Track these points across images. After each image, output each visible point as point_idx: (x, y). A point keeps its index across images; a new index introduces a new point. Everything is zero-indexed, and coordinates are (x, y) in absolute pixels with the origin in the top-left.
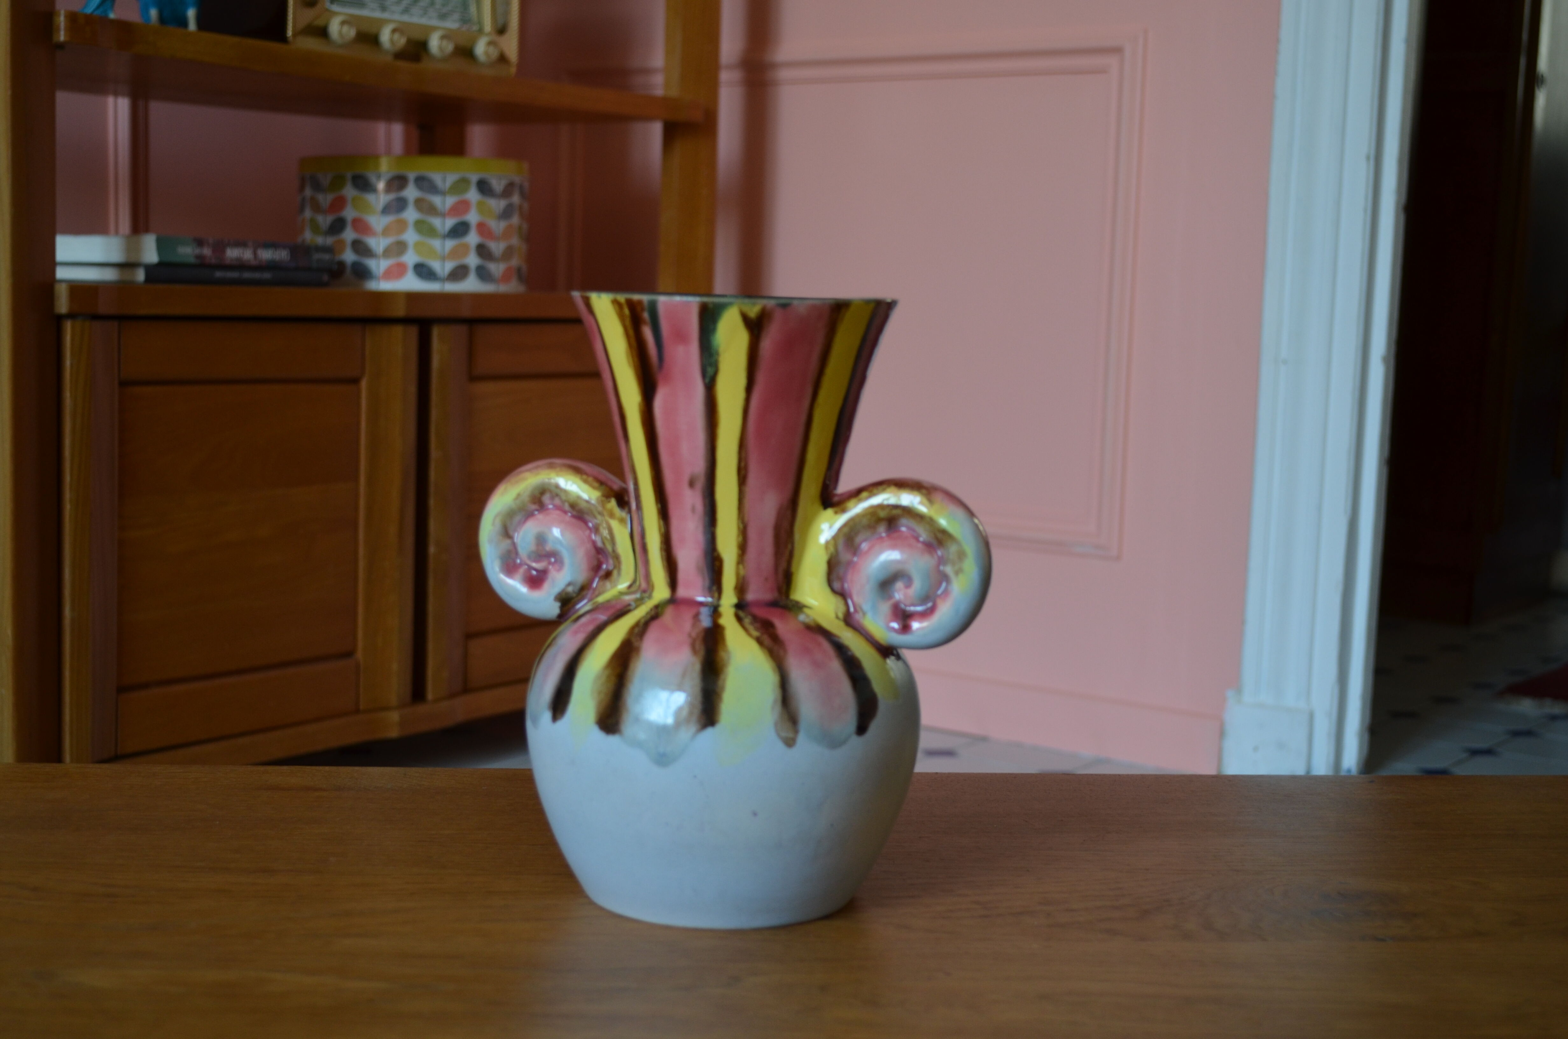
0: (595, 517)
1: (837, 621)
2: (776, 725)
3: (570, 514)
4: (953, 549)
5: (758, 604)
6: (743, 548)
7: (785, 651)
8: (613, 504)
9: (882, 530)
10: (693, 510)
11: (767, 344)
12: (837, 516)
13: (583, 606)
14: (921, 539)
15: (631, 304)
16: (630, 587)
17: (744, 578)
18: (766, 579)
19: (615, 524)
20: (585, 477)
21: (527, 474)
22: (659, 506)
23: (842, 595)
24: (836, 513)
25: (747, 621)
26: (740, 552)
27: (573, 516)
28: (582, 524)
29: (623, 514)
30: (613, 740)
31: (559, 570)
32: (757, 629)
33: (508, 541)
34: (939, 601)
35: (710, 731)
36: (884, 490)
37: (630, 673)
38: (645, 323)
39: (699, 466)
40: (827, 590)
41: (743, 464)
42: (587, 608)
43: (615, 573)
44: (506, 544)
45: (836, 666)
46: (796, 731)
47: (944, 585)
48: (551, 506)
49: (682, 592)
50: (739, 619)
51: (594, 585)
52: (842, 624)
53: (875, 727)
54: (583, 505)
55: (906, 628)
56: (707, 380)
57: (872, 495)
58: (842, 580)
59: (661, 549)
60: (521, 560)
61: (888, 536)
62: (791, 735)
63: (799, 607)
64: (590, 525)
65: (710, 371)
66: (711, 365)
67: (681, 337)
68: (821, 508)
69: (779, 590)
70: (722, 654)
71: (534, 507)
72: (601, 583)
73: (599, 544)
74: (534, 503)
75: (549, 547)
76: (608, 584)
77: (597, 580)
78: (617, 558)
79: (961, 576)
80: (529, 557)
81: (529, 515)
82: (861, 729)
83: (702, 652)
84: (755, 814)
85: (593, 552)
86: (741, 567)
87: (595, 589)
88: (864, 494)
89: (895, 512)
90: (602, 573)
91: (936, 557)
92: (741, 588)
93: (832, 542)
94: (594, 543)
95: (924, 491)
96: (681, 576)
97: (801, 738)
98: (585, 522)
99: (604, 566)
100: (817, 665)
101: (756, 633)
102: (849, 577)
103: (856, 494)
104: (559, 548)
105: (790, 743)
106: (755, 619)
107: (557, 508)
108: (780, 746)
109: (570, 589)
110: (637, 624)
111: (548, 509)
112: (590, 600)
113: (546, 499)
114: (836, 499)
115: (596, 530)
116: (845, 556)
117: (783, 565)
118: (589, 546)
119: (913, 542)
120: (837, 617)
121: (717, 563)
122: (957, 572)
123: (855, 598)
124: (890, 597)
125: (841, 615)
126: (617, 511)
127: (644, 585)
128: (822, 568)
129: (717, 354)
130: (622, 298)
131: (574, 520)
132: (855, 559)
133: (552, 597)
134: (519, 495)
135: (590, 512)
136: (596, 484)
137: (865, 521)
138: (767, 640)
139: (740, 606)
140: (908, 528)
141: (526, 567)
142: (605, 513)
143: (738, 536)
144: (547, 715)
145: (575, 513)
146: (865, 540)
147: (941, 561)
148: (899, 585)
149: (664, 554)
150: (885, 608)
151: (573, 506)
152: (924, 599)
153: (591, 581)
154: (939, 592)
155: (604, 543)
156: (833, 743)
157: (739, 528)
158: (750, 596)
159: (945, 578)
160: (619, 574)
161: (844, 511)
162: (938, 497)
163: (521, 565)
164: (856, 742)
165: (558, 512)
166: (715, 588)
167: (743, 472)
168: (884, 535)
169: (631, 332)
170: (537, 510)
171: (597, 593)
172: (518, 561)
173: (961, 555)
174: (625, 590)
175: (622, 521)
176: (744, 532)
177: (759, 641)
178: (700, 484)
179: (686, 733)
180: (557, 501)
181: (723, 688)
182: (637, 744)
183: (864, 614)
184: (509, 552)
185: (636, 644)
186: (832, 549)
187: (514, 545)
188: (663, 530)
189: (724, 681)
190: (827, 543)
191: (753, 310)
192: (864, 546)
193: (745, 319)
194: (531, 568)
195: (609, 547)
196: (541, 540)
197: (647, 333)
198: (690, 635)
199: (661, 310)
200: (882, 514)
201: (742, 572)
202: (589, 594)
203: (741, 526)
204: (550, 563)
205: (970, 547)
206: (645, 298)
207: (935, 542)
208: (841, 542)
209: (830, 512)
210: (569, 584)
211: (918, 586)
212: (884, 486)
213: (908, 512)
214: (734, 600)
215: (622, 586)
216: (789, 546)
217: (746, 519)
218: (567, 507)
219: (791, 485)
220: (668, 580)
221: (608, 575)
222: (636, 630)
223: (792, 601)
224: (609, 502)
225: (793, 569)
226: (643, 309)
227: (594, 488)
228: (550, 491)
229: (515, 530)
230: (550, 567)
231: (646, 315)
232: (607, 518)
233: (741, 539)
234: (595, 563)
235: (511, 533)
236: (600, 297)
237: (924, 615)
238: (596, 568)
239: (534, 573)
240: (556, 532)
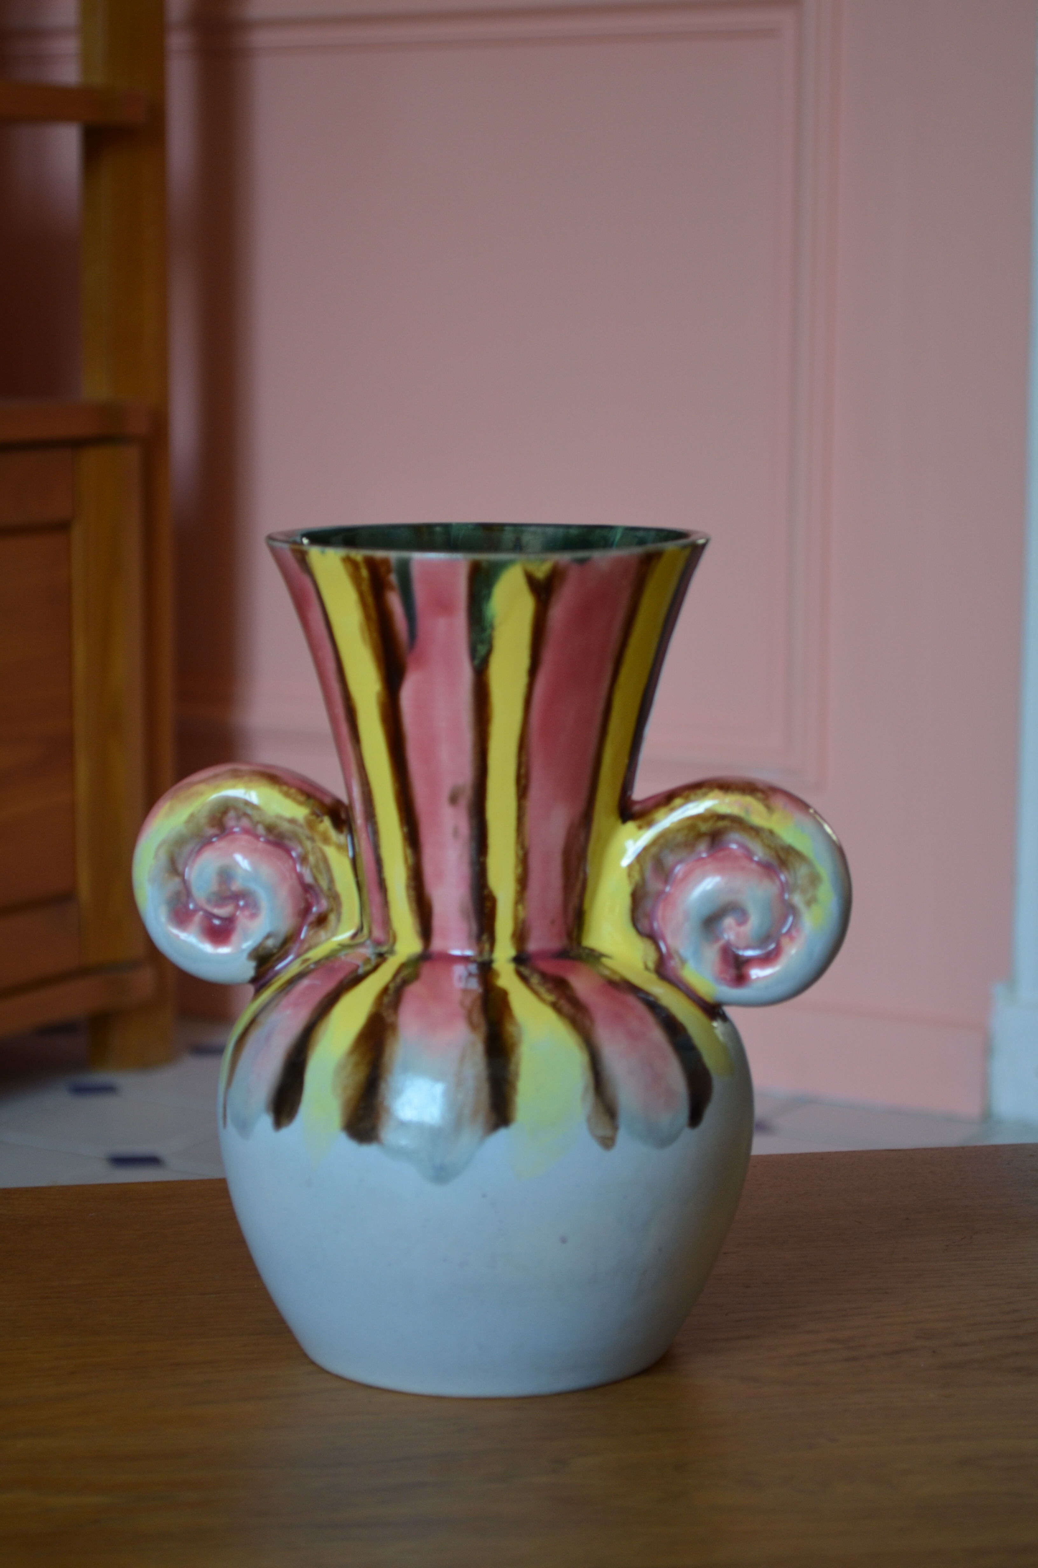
0: (300, 842)
1: (647, 973)
2: (589, 1120)
3: (262, 839)
4: (803, 871)
5: (543, 955)
6: (523, 882)
7: (592, 1020)
8: (326, 824)
9: (702, 849)
10: (456, 833)
11: (557, 613)
12: (641, 832)
13: (289, 967)
14: (756, 858)
15: (371, 563)
16: (354, 936)
17: (524, 922)
18: (553, 922)
19: (331, 852)
20: (285, 788)
21: (202, 787)
22: (405, 829)
23: (652, 936)
24: (640, 828)
25: (535, 980)
26: (519, 888)
27: (268, 842)
28: (280, 852)
29: (342, 838)
30: (369, 1151)
31: (253, 916)
32: (550, 991)
33: (177, 880)
34: (785, 941)
35: (503, 1133)
36: (705, 795)
37: (386, 1059)
38: (391, 588)
39: (465, 776)
40: (632, 932)
41: (523, 771)
42: (295, 968)
43: (332, 917)
44: (174, 884)
45: (658, 1035)
46: (615, 1128)
47: (791, 919)
48: (236, 830)
49: (437, 944)
50: (524, 979)
51: (302, 936)
52: (654, 977)
53: (711, 1113)
54: (286, 826)
55: (740, 979)
56: (477, 662)
57: (688, 800)
58: (650, 917)
59: (408, 887)
60: (196, 905)
61: (711, 856)
62: (608, 1133)
63: (594, 957)
64: (294, 854)
65: (482, 650)
66: (482, 642)
67: (444, 607)
68: (619, 822)
69: (569, 935)
70: (510, 1028)
71: (211, 831)
72: (311, 933)
73: (308, 879)
74: (213, 826)
75: (236, 886)
76: (322, 934)
77: (305, 929)
78: (335, 898)
79: (814, 907)
80: (209, 901)
81: (206, 843)
82: (695, 1117)
83: (483, 1028)
84: (564, 1240)
85: (299, 889)
86: (520, 907)
87: (303, 941)
88: (678, 801)
89: (721, 824)
90: (311, 918)
91: (778, 883)
92: (520, 936)
93: (637, 867)
94: (300, 877)
95: (760, 795)
96: (437, 922)
97: (622, 1136)
98: (288, 851)
99: (314, 909)
100: (632, 1036)
101: (551, 998)
102: (659, 913)
103: (668, 799)
104: (253, 886)
105: (608, 1142)
106: (545, 977)
107: (246, 831)
108: (595, 1148)
109: (270, 943)
110: (385, 990)
111: (232, 833)
112: (298, 956)
113: (230, 820)
114: (637, 808)
115: (304, 859)
116: (654, 885)
117: (575, 901)
118: (294, 881)
119: (745, 863)
120: (647, 968)
121: (488, 904)
122: (809, 903)
123: (669, 940)
124: (717, 939)
125: (651, 965)
126: (333, 833)
127: (377, 933)
128: (623, 902)
129: (492, 627)
130: (358, 555)
131: (270, 848)
132: (668, 889)
133: (245, 955)
134: (192, 816)
135: (295, 837)
136: (302, 798)
137: (680, 838)
138: (567, 1007)
139: (520, 960)
140: (742, 846)
141: (201, 913)
142: (317, 837)
143: (516, 867)
144: (266, 1120)
145: (271, 838)
146: (680, 862)
147: (785, 888)
148: (729, 921)
149: (412, 893)
150: (712, 954)
151: (270, 829)
152: (764, 939)
153: (299, 931)
154: (785, 930)
155: (315, 879)
156: (663, 1141)
157: (517, 856)
158: (533, 946)
159: (791, 909)
160: (339, 920)
161: (650, 824)
162: (779, 802)
163: (195, 911)
164: (689, 1135)
165: (246, 837)
166: (485, 937)
167: (523, 782)
168: (704, 855)
169: (370, 600)
170: (216, 836)
171: (306, 946)
172: (191, 906)
173: (814, 879)
174: (348, 942)
175: (340, 847)
176: (524, 861)
177: (555, 1006)
178: (466, 799)
179: (469, 1136)
180: (245, 822)
181: (517, 1075)
182: (400, 1153)
183: (683, 962)
184: (178, 894)
185: (390, 1019)
186: (637, 876)
187: (185, 882)
188: (411, 861)
189: (517, 1065)
190: (630, 867)
191: (541, 571)
192: (679, 869)
193: (532, 581)
194: (210, 916)
195: (324, 884)
196: (225, 875)
197: (394, 601)
198: (462, 1004)
199: (416, 572)
200: (704, 827)
201: (522, 914)
202: (295, 948)
203: (521, 853)
204: (237, 907)
205: (825, 868)
206: (393, 555)
207: (775, 863)
208: (649, 866)
209: (631, 826)
210: (268, 936)
211: (755, 923)
212: (704, 790)
213: (737, 822)
214: (511, 952)
215: (344, 936)
216: (581, 875)
217: (527, 843)
218: (261, 830)
219: (584, 794)
220: (418, 928)
221: (321, 921)
222: (386, 1000)
223: (585, 948)
224: (322, 821)
225: (586, 906)
226: (389, 571)
227: (300, 803)
228: (236, 809)
229: (185, 865)
230: (238, 913)
231: (393, 578)
232: (320, 844)
233: (520, 870)
234: (302, 905)
235: (180, 868)
236: (323, 553)
237: (767, 959)
238: (306, 911)
239: (217, 922)
240: (243, 862)
